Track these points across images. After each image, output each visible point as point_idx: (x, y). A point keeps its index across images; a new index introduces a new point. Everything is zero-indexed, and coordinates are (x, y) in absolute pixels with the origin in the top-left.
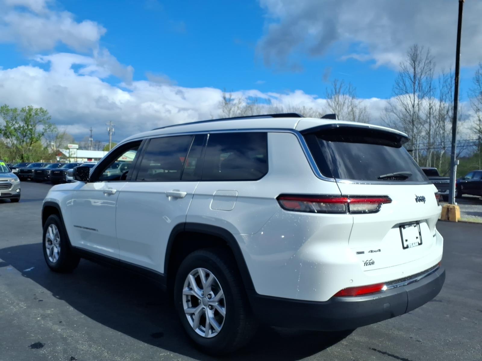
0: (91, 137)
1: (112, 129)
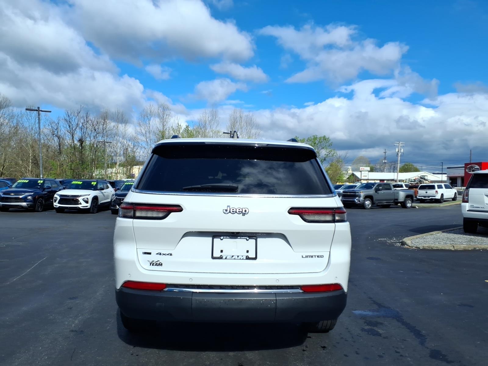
0: (385, 159)
1: (401, 149)
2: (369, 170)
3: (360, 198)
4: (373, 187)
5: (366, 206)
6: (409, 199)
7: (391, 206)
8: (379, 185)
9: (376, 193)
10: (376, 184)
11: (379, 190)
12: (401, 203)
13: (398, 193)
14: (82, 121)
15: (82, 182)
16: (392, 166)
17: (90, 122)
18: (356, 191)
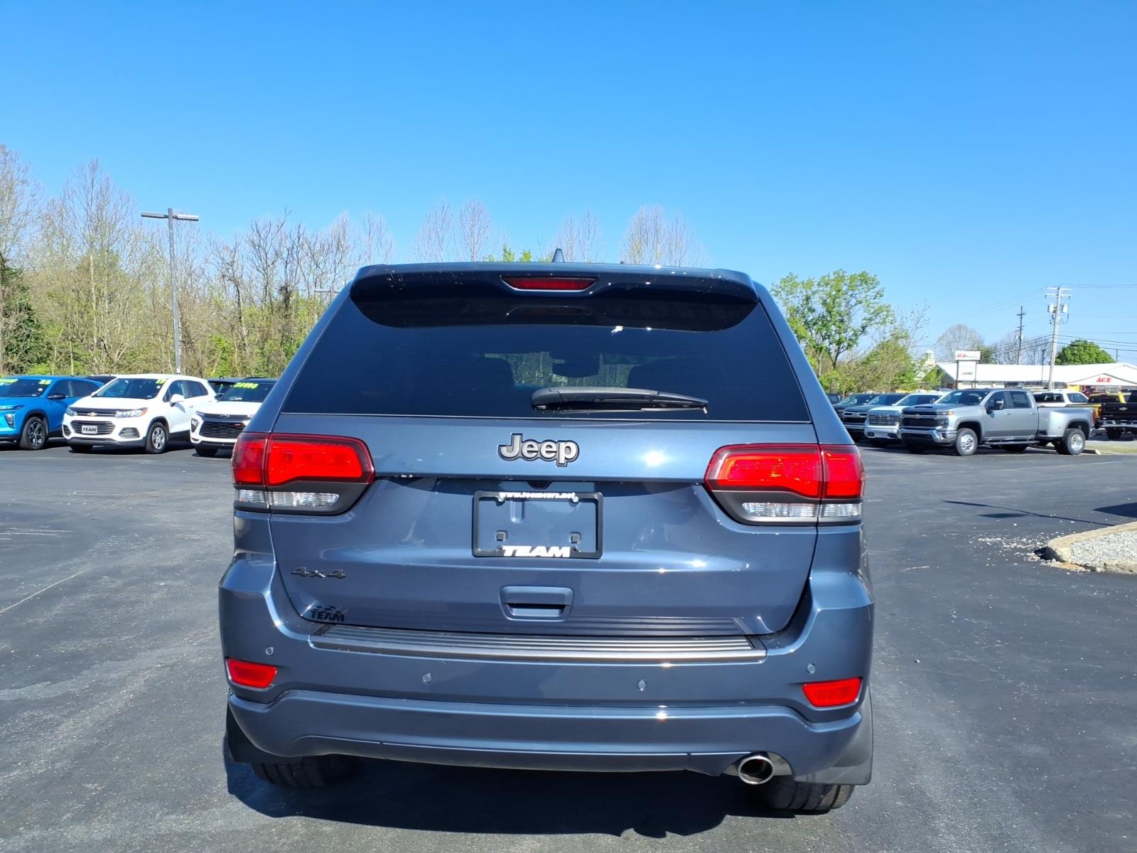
2: (978, 358)
3: (946, 427)
4: (982, 399)
5: (960, 447)
6: (1076, 430)
7: (1028, 448)
8: (998, 395)
9: (989, 416)
10: (988, 393)
11: (997, 407)
12: (1054, 440)
13: (1047, 416)
14: (289, 245)
15: (256, 385)
16: (1039, 349)
17: (306, 246)
18: (937, 408)
